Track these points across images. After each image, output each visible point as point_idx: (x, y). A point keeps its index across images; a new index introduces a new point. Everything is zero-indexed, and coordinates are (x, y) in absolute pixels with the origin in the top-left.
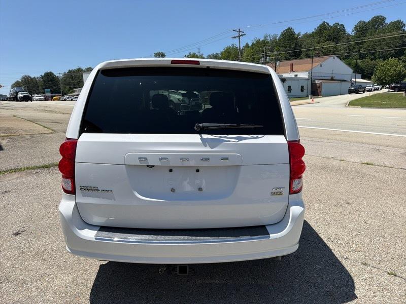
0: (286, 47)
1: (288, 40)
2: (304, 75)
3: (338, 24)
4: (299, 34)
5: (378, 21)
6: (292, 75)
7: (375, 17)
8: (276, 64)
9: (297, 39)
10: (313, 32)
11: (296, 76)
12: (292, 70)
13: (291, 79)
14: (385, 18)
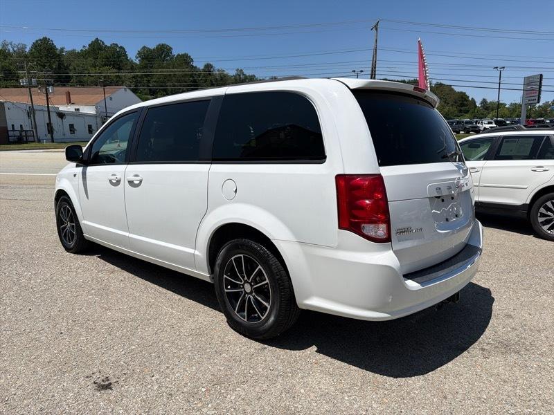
0: (44, 66)
1: (47, 56)
2: (89, 110)
3: (116, 45)
4: (62, 49)
5: (163, 50)
6: (71, 108)
7: (160, 45)
8: (46, 90)
9: (60, 56)
10: (82, 50)
11: (78, 110)
12: (69, 102)
13: (71, 114)
14: (171, 49)
